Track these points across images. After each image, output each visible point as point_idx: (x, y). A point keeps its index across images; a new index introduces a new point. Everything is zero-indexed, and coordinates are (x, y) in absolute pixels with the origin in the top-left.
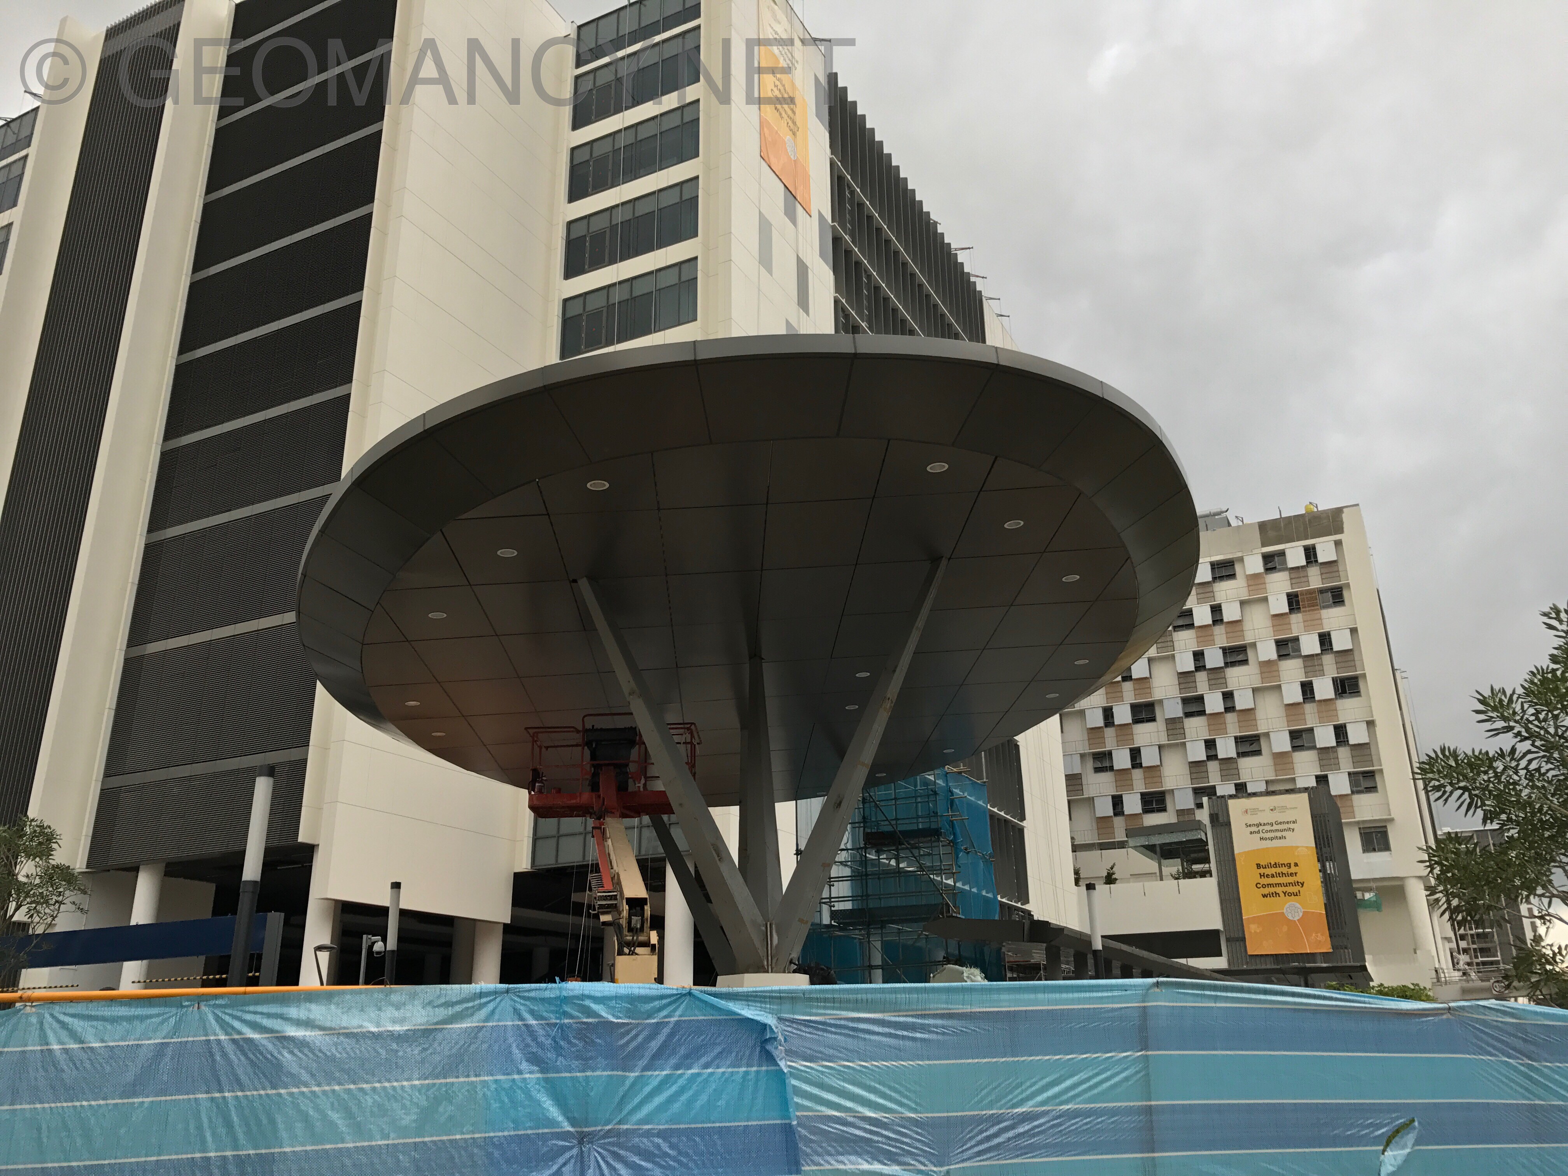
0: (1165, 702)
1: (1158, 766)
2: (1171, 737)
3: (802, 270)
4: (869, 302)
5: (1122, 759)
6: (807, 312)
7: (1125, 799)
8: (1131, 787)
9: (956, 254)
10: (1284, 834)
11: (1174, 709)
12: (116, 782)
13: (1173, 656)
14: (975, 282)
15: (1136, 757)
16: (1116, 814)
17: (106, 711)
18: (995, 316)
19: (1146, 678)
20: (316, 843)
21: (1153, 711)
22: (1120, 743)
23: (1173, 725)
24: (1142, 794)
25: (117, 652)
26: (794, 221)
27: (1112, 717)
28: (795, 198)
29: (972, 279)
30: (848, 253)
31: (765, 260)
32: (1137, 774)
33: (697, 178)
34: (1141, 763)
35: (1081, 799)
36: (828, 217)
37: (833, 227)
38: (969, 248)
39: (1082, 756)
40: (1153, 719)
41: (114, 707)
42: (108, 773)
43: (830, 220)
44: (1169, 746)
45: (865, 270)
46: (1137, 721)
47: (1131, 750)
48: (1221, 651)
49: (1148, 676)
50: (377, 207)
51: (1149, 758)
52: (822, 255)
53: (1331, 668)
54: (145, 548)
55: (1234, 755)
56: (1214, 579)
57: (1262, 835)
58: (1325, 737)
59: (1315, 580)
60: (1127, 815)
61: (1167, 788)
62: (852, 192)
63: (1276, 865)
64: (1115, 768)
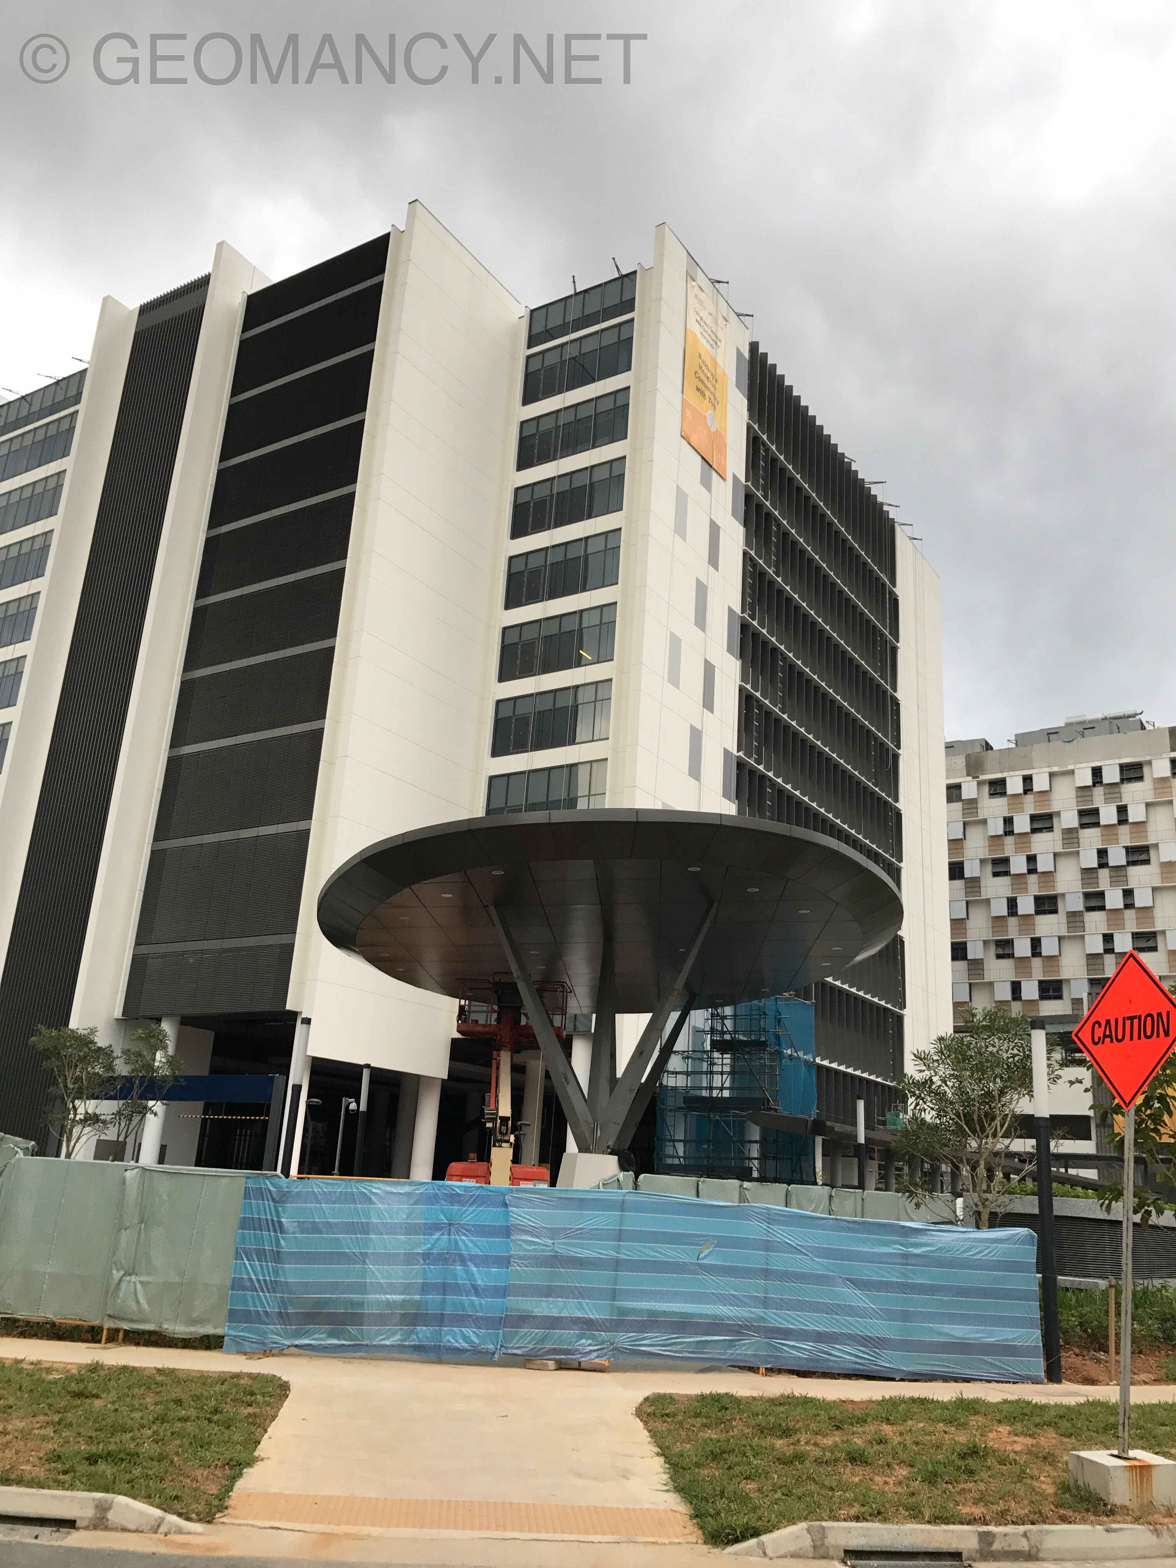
0: (1067, 896)
1: (1056, 956)
2: (1070, 929)
3: (715, 530)
4: (777, 548)
5: (1022, 948)
6: (717, 569)
7: (1024, 985)
8: (1029, 975)
9: (870, 488)
11: (1076, 903)
12: (144, 949)
13: (1078, 853)
14: (888, 512)
15: (1036, 947)
16: (1014, 999)
17: (137, 893)
18: (908, 539)
19: (1051, 872)
20: (299, 1011)
21: (1056, 904)
22: (1022, 932)
23: (1074, 918)
24: (1041, 982)
25: (146, 845)
26: (708, 488)
27: (1016, 907)
28: (711, 466)
29: (885, 508)
30: (760, 506)
31: (680, 529)
32: (1037, 962)
33: (624, 457)
34: (1041, 953)
35: (982, 983)
36: (742, 478)
37: (747, 487)
38: (882, 482)
39: (985, 942)
40: (1055, 912)
41: (143, 889)
42: (138, 943)
43: (744, 481)
44: (1069, 937)
45: (774, 519)
46: (1039, 912)
47: (1032, 939)
48: (1124, 850)
49: (1053, 870)
50: (359, 487)
51: (1049, 948)
52: (734, 514)
54: (168, 760)
55: (1131, 950)
56: (1123, 781)
60: (1024, 1001)
61: (1064, 978)
62: (767, 450)
64: (1016, 956)
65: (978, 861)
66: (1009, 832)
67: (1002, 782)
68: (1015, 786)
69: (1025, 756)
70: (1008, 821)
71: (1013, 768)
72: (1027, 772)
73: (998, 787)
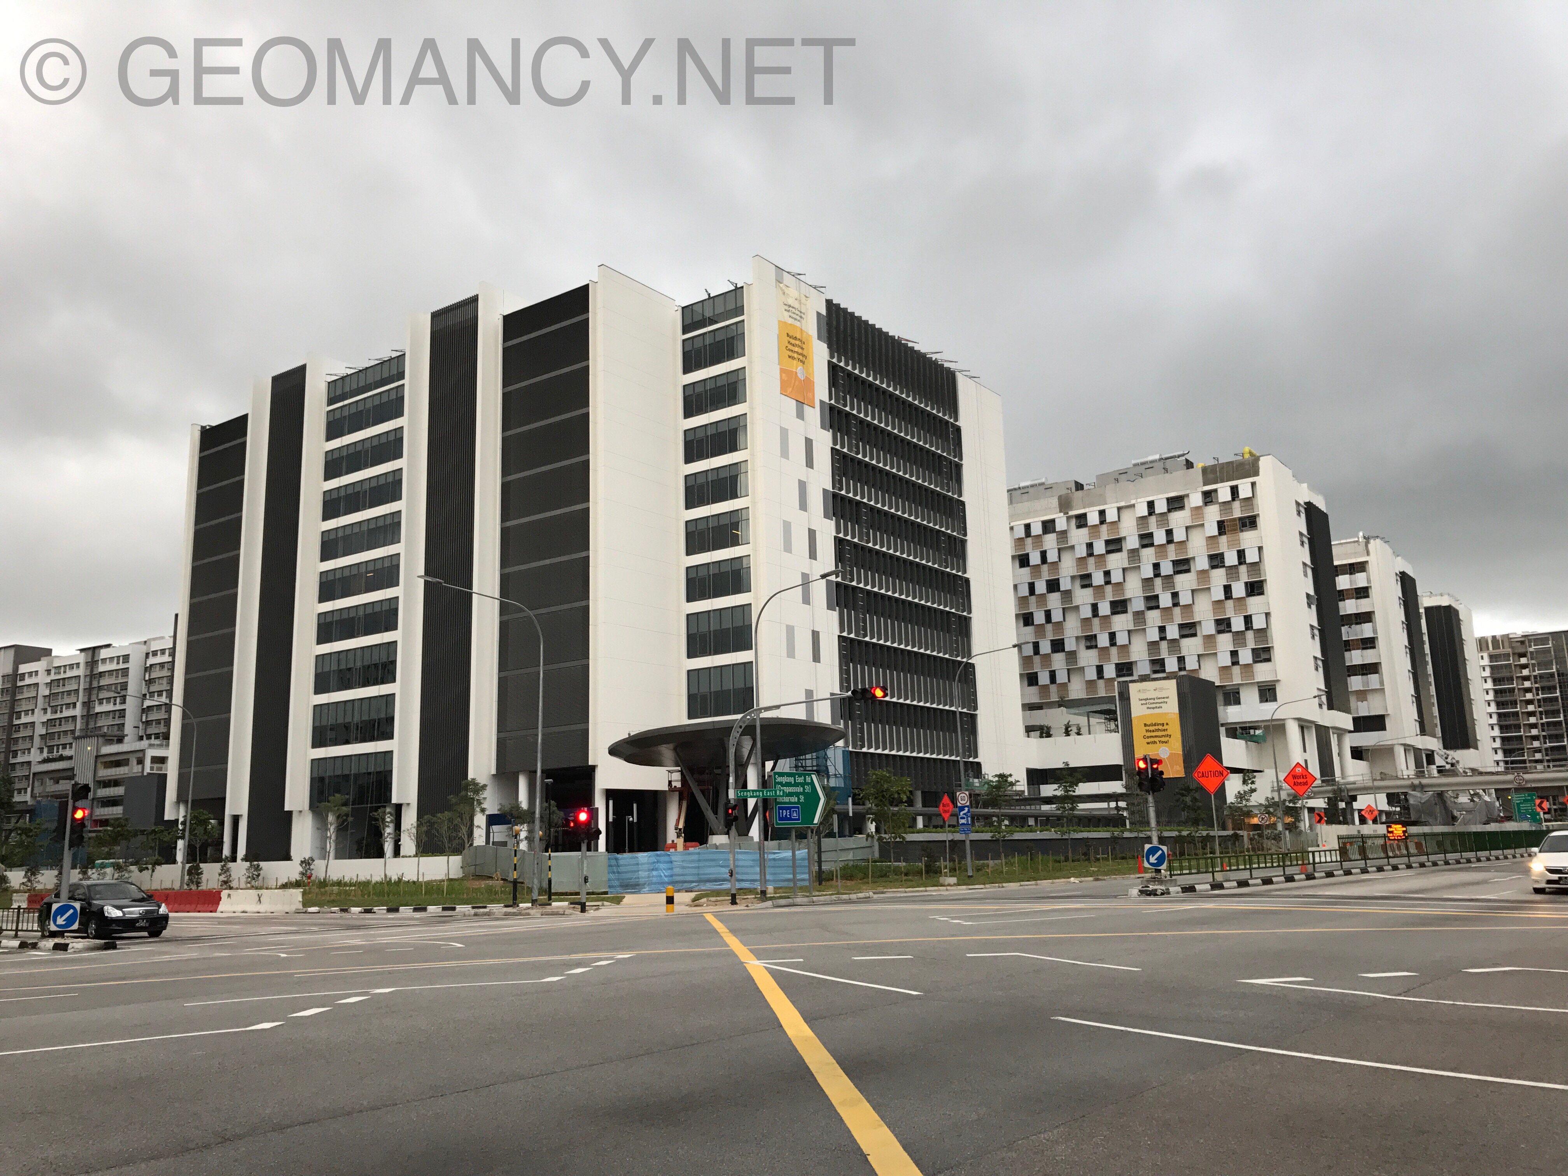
0: (1133, 600)
1: (1127, 645)
2: (1136, 624)
3: (809, 442)
4: (857, 435)
5: (1103, 640)
6: (812, 467)
7: (1105, 667)
8: (1109, 659)
10: (1161, 705)
11: (1139, 604)
12: (503, 735)
13: (1139, 567)
15: (1113, 639)
17: (494, 703)
19: (1121, 583)
20: (595, 765)
21: (1125, 606)
22: (1102, 628)
23: (1139, 616)
24: (1117, 665)
25: (495, 674)
26: (802, 418)
27: (1098, 610)
28: (803, 403)
29: (948, 366)
30: (840, 412)
31: (784, 453)
32: (1113, 650)
33: (746, 414)
34: (1116, 643)
36: (828, 398)
40: (1125, 612)
41: (497, 700)
42: (499, 732)
43: (828, 401)
44: (1135, 630)
45: (854, 417)
46: (1114, 613)
47: (1110, 634)
48: (1171, 563)
49: (1122, 581)
51: (1121, 639)
53: (1244, 575)
54: (500, 623)
55: (1178, 637)
56: (1169, 511)
57: (1148, 706)
58: (1238, 624)
59: (1237, 512)
63: (1155, 725)
64: (1099, 646)
65: (1069, 578)
66: (1090, 554)
67: (1084, 516)
68: (1093, 518)
69: (1101, 495)
70: (1090, 546)
71: (1092, 505)
72: (1102, 508)
73: (1082, 521)
